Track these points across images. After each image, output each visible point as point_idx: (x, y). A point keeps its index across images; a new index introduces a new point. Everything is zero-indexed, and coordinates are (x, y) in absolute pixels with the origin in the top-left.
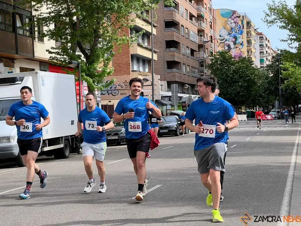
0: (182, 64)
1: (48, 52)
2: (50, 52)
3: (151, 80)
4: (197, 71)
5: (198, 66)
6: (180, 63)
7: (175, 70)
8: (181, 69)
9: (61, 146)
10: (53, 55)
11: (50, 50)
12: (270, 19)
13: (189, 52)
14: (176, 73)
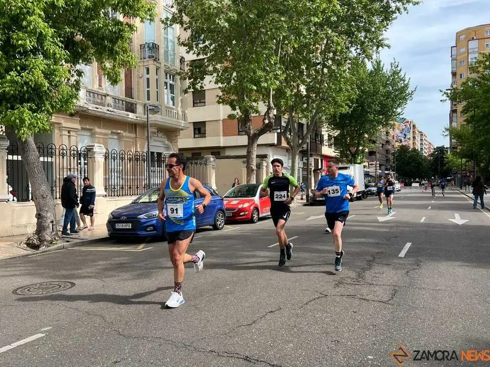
0: (377, 152)
3: (376, 165)
4: (385, 156)
5: (385, 154)
7: (373, 156)
9: (361, 195)
10: (337, 154)
12: (445, 134)
13: (381, 145)
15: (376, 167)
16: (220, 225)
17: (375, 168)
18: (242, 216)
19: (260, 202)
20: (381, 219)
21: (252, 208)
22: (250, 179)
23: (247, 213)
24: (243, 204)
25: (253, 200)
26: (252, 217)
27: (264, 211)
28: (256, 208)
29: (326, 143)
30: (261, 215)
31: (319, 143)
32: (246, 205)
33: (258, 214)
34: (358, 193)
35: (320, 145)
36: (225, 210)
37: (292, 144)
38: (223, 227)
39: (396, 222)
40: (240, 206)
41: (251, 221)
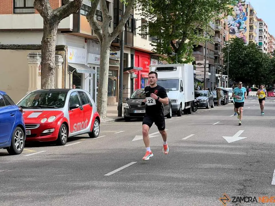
0: (203, 47)
1: (151, 45)
2: (152, 45)
3: (204, 64)
4: (212, 53)
5: (213, 49)
6: (202, 46)
7: (198, 52)
8: (202, 52)
9: (189, 107)
11: (152, 44)
14: (199, 55)
15: (205, 67)
16: (18, 147)
17: (203, 69)
18: (46, 134)
19: (70, 115)
20: (230, 139)
21: (59, 123)
22: (47, 81)
23: (52, 130)
24: (48, 117)
25: (61, 112)
26: (60, 136)
27: (74, 128)
28: (65, 123)
29: (138, 31)
30: (71, 134)
31: (130, 30)
32: (52, 119)
33: (67, 133)
34: (187, 104)
35: (131, 34)
36: (24, 126)
37: (101, 32)
38: (22, 151)
39: (249, 143)
40: (43, 121)
41: (58, 142)
